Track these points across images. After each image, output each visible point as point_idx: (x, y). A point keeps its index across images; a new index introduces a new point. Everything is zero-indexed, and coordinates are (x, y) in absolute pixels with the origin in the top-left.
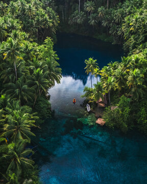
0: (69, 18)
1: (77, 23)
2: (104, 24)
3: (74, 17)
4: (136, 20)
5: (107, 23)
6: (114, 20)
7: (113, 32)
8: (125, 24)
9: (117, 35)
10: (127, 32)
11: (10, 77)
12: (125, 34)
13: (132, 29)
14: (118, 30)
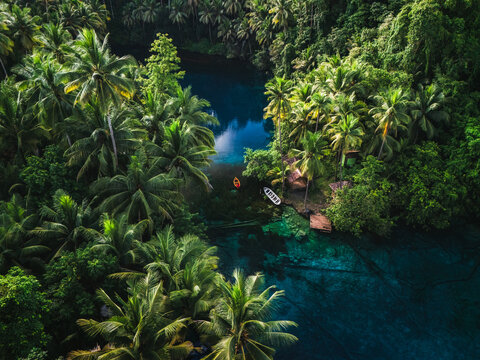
0: (124, 12)
1: (141, 21)
2: (205, 18)
3: (132, 8)
4: (282, 2)
5: (210, 15)
6: (223, 8)
7: (225, 34)
8: (254, 14)
9: (236, 39)
10: (263, 29)
11: (103, 159)
12: (259, 33)
13: (275, 20)
14: (237, 28)
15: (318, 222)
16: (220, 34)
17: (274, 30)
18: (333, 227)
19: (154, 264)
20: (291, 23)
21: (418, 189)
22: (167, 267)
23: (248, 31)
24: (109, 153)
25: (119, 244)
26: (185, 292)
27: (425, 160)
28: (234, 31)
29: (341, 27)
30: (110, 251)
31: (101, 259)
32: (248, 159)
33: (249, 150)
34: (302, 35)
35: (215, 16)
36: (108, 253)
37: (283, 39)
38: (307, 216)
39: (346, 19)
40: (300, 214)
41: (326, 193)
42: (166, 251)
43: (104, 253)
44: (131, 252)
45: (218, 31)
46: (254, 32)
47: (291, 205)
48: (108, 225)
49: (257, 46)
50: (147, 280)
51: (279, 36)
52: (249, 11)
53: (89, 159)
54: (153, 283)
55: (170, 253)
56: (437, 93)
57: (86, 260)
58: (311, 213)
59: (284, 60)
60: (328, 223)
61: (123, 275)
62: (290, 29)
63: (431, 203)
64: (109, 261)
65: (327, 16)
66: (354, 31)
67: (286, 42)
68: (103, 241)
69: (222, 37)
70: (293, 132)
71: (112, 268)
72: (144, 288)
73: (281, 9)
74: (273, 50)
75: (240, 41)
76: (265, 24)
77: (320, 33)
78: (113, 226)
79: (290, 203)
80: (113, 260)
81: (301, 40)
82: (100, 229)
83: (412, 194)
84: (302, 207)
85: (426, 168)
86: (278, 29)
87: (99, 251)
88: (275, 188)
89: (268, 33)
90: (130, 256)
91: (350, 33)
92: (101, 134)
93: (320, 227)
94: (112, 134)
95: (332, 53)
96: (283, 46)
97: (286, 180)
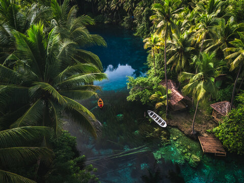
7: (103, 8)
9: (110, 11)
12: (125, 5)
14: (110, 3)
16: (99, 8)
17: (135, 2)
18: (226, 150)
23: (118, 5)
28: (108, 6)
32: (130, 85)
37: (142, 6)
38: (195, 138)
40: (187, 136)
45: (98, 6)
46: (122, 4)
47: (176, 127)
49: (124, 13)
51: (139, 4)
58: (198, 134)
59: (144, 18)
67: (144, 7)
69: (101, 10)
70: (171, 59)
74: (136, 14)
75: (113, 12)
79: (175, 124)
86: (139, 1)
89: (131, 4)
93: (213, 150)
96: (143, 11)
97: (169, 104)
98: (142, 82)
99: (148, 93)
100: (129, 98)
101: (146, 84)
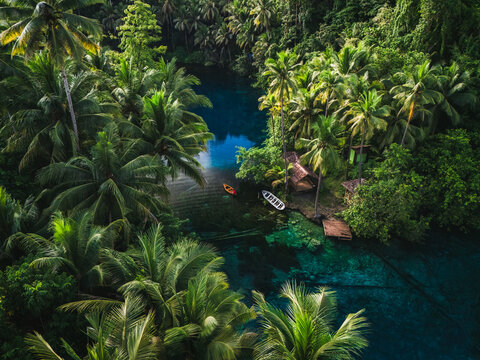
2: (181, 25)
4: (264, 2)
5: (186, 21)
6: (199, 14)
7: (204, 39)
8: (233, 17)
9: (214, 46)
10: (243, 32)
11: (56, 138)
12: (239, 37)
13: (256, 22)
14: (215, 34)
15: (333, 228)
16: (197, 41)
17: (255, 33)
18: (353, 233)
19: (135, 282)
20: (274, 24)
21: (453, 182)
22: (156, 286)
23: (227, 36)
24: (66, 131)
25: (79, 257)
26: (190, 328)
27: (455, 148)
28: (212, 37)
29: (329, 24)
30: (64, 268)
31: (47, 280)
32: (241, 158)
33: (242, 149)
34: (288, 33)
35: (191, 23)
36: (60, 271)
37: (266, 40)
38: (318, 222)
39: (334, 16)
40: (310, 220)
41: (337, 194)
42: (152, 262)
43: (54, 271)
44: (98, 268)
45: (194, 38)
46: (235, 36)
47: (298, 210)
48: (60, 226)
49: (237, 51)
50: (124, 310)
51: (262, 37)
52: (228, 14)
53: (36, 137)
54: (134, 316)
55: (159, 267)
56: (461, 72)
57: (21, 283)
58: (323, 217)
60: (346, 229)
61: (82, 305)
62: (273, 30)
63: (472, 198)
64: (61, 284)
65: (312, 14)
66: (344, 27)
67: (269, 43)
68: (53, 252)
69: (198, 44)
70: (294, 124)
71: (66, 295)
72: (119, 326)
73: (263, 9)
74: (256, 53)
75: (218, 47)
76: (247, 26)
77: (305, 33)
78: (68, 228)
79: (296, 207)
80: (68, 281)
81: (286, 40)
82: (49, 235)
83: (446, 189)
84: (311, 211)
85: (458, 157)
86: (261, 31)
87: (44, 268)
88: (276, 191)
89: (249, 36)
90: (96, 274)
91: (340, 30)
92: (55, 105)
93: (337, 233)
94: (71, 105)
95: (322, 49)
96: (266, 48)
97: (289, 181)
98: (257, 154)
99: (264, 168)
100: (238, 175)
101: (262, 156)
